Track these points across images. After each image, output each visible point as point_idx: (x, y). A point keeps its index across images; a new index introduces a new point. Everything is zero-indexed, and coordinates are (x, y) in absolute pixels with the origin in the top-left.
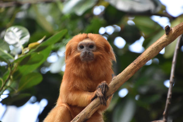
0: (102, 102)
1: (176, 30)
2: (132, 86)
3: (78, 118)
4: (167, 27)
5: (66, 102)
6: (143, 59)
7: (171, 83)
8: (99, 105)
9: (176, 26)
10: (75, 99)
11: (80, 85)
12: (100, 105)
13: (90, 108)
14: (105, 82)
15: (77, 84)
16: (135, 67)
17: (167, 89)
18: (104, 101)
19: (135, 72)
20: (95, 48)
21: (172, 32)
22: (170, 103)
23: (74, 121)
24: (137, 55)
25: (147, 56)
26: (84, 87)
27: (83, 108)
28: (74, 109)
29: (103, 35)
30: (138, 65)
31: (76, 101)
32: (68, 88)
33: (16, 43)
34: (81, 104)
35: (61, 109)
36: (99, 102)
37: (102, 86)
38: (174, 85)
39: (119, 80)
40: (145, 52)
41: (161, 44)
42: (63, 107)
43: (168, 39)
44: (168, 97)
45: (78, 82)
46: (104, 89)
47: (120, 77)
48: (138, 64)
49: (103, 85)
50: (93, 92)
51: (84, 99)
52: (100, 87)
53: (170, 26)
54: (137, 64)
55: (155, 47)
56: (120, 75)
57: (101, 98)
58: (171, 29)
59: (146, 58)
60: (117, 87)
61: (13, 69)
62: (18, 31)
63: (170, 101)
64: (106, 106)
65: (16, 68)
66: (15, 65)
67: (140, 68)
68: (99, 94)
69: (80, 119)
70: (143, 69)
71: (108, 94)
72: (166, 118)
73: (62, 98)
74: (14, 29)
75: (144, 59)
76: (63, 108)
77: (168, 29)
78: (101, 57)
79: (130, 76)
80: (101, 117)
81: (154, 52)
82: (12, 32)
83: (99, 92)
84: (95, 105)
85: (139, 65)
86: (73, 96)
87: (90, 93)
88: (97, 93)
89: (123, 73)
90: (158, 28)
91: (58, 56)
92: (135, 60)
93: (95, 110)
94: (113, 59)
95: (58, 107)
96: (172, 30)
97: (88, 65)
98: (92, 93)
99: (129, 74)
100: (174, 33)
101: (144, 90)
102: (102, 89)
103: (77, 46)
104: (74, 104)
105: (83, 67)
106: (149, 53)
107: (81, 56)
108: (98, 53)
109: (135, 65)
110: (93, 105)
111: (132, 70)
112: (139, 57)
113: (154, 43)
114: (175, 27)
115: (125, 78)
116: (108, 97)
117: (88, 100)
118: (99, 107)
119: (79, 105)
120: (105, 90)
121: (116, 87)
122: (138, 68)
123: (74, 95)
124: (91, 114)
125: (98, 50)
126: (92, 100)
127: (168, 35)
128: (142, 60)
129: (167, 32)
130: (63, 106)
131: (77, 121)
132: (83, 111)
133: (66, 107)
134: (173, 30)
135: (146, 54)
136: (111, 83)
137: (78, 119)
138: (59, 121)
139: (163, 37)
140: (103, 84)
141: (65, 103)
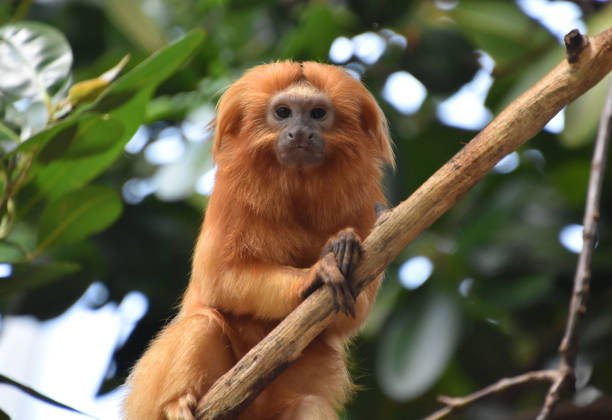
0: (340, 303)
1: (605, 46)
2: (447, 247)
3: (255, 359)
4: (573, 35)
5: (214, 301)
6: (485, 148)
7: (586, 237)
8: (328, 314)
9: (606, 32)
10: (243, 294)
11: (266, 246)
12: (332, 314)
13: (299, 323)
14: (350, 230)
15: (255, 242)
16: (458, 179)
17: (574, 257)
18: (345, 299)
19: (458, 198)
20: (329, 120)
21: (590, 51)
22: (584, 309)
23: (240, 368)
24: (466, 135)
25: (500, 139)
26: (279, 254)
27: (274, 323)
28: (241, 330)
29: (344, 64)
30: (467, 171)
31: (250, 298)
32: (223, 252)
33: (26, 85)
34: (264, 309)
35: (196, 329)
36: (329, 302)
37: (339, 244)
38: (597, 244)
39: (401, 223)
40: (493, 124)
41: (549, 96)
42: (203, 320)
43: (574, 79)
44: (578, 287)
45: (257, 235)
46: (346, 255)
47: (404, 212)
48: (467, 168)
49: (344, 242)
50: (309, 266)
51: (278, 291)
52: (331, 251)
53: (583, 31)
54: (464, 166)
55: (530, 108)
56: (405, 208)
57: (337, 289)
58: (585, 43)
59: (496, 147)
60: (393, 248)
61: (15, 174)
62: (29, 40)
63: (582, 303)
64: (354, 315)
65: (27, 171)
66: (23, 160)
67: (476, 183)
68: (331, 274)
69: (261, 363)
70: (485, 185)
71: (361, 273)
72: (571, 363)
73: (199, 291)
74: (15, 33)
75: (492, 148)
76: (205, 326)
77: (576, 42)
78: (350, 152)
79: (439, 209)
80: (340, 357)
81: (525, 126)
82: (9, 43)
83: (328, 267)
84: (314, 313)
85: (473, 172)
86: (239, 281)
87: (296, 269)
88: (322, 269)
89: (415, 198)
90: (539, 39)
91: (184, 139)
92: (458, 154)
93: (314, 330)
94: (385, 156)
95: (186, 319)
96: (589, 44)
97: (302, 176)
98: (307, 270)
99: (435, 203)
100: (598, 55)
101: (490, 260)
102: (339, 254)
103: (266, 106)
104: (241, 309)
105: (283, 182)
106: (507, 129)
107: (280, 144)
108: (340, 137)
109: (458, 172)
110: (307, 312)
111: (447, 188)
112: (472, 142)
113: (525, 94)
114: (601, 35)
115: (422, 216)
116: (360, 286)
117: (291, 294)
118: (328, 320)
119: (258, 315)
120: (351, 260)
121: (391, 249)
122: (468, 180)
123: (241, 277)
124: (302, 345)
125: (340, 127)
126: (306, 294)
127: (577, 64)
128: (485, 153)
129: (574, 54)
130: (203, 316)
131: (251, 368)
132: (271, 335)
133: (214, 321)
134: (595, 45)
135: (498, 131)
136: (374, 236)
137: (255, 363)
138: (188, 368)
139: (558, 72)
140: (342, 238)
141: (211, 307)
